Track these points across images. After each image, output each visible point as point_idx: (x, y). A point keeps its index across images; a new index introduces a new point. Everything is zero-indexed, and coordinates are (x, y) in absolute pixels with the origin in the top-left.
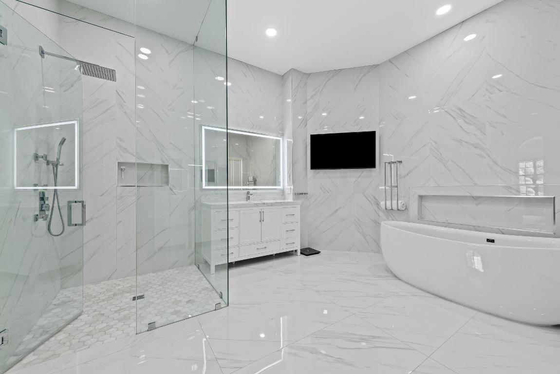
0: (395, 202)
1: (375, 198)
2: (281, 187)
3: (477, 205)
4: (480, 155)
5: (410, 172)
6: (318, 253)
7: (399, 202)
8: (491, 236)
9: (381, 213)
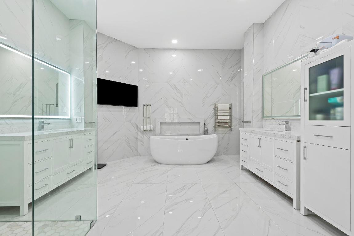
0: (149, 126)
1: (136, 124)
2: (69, 117)
3: (180, 126)
4: (181, 106)
5: (155, 111)
6: (105, 165)
7: (151, 126)
8: (187, 137)
9: (139, 133)
